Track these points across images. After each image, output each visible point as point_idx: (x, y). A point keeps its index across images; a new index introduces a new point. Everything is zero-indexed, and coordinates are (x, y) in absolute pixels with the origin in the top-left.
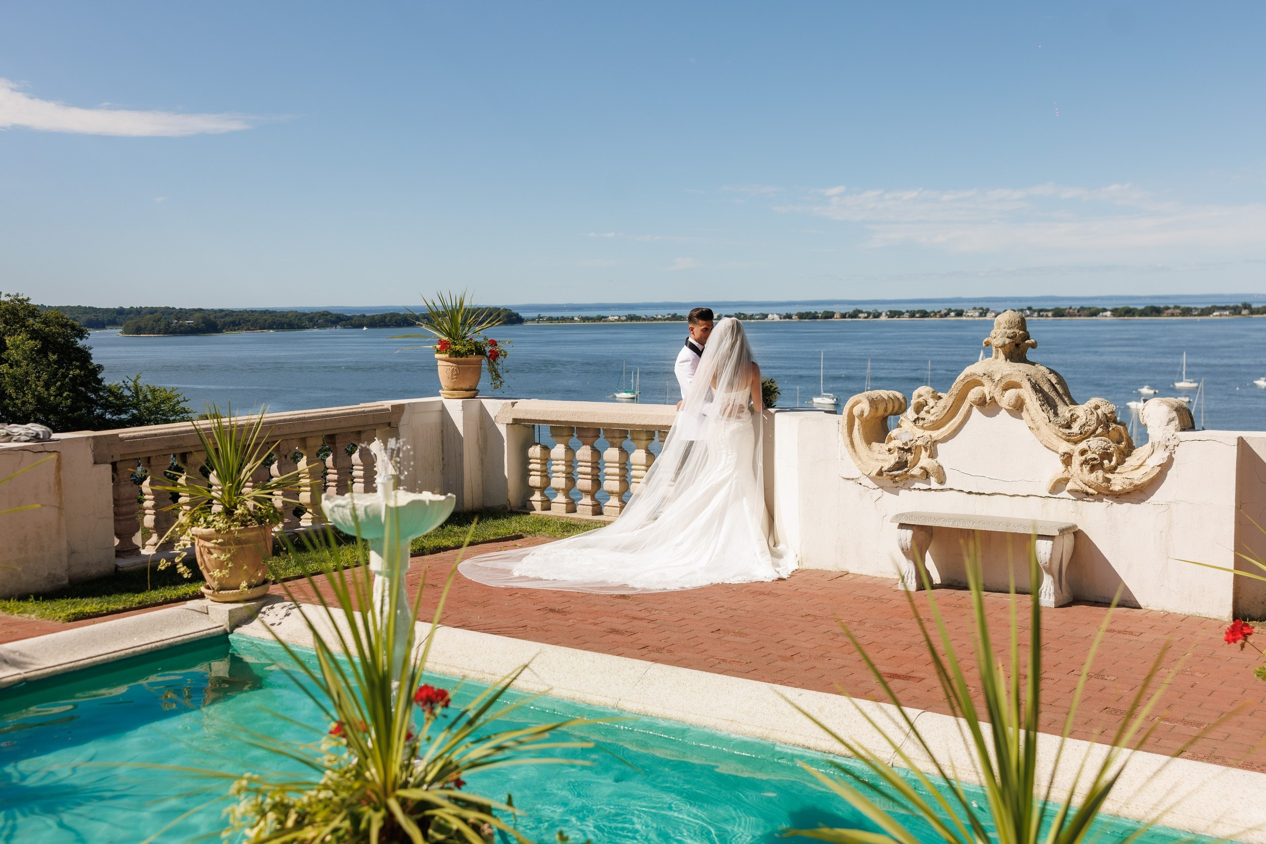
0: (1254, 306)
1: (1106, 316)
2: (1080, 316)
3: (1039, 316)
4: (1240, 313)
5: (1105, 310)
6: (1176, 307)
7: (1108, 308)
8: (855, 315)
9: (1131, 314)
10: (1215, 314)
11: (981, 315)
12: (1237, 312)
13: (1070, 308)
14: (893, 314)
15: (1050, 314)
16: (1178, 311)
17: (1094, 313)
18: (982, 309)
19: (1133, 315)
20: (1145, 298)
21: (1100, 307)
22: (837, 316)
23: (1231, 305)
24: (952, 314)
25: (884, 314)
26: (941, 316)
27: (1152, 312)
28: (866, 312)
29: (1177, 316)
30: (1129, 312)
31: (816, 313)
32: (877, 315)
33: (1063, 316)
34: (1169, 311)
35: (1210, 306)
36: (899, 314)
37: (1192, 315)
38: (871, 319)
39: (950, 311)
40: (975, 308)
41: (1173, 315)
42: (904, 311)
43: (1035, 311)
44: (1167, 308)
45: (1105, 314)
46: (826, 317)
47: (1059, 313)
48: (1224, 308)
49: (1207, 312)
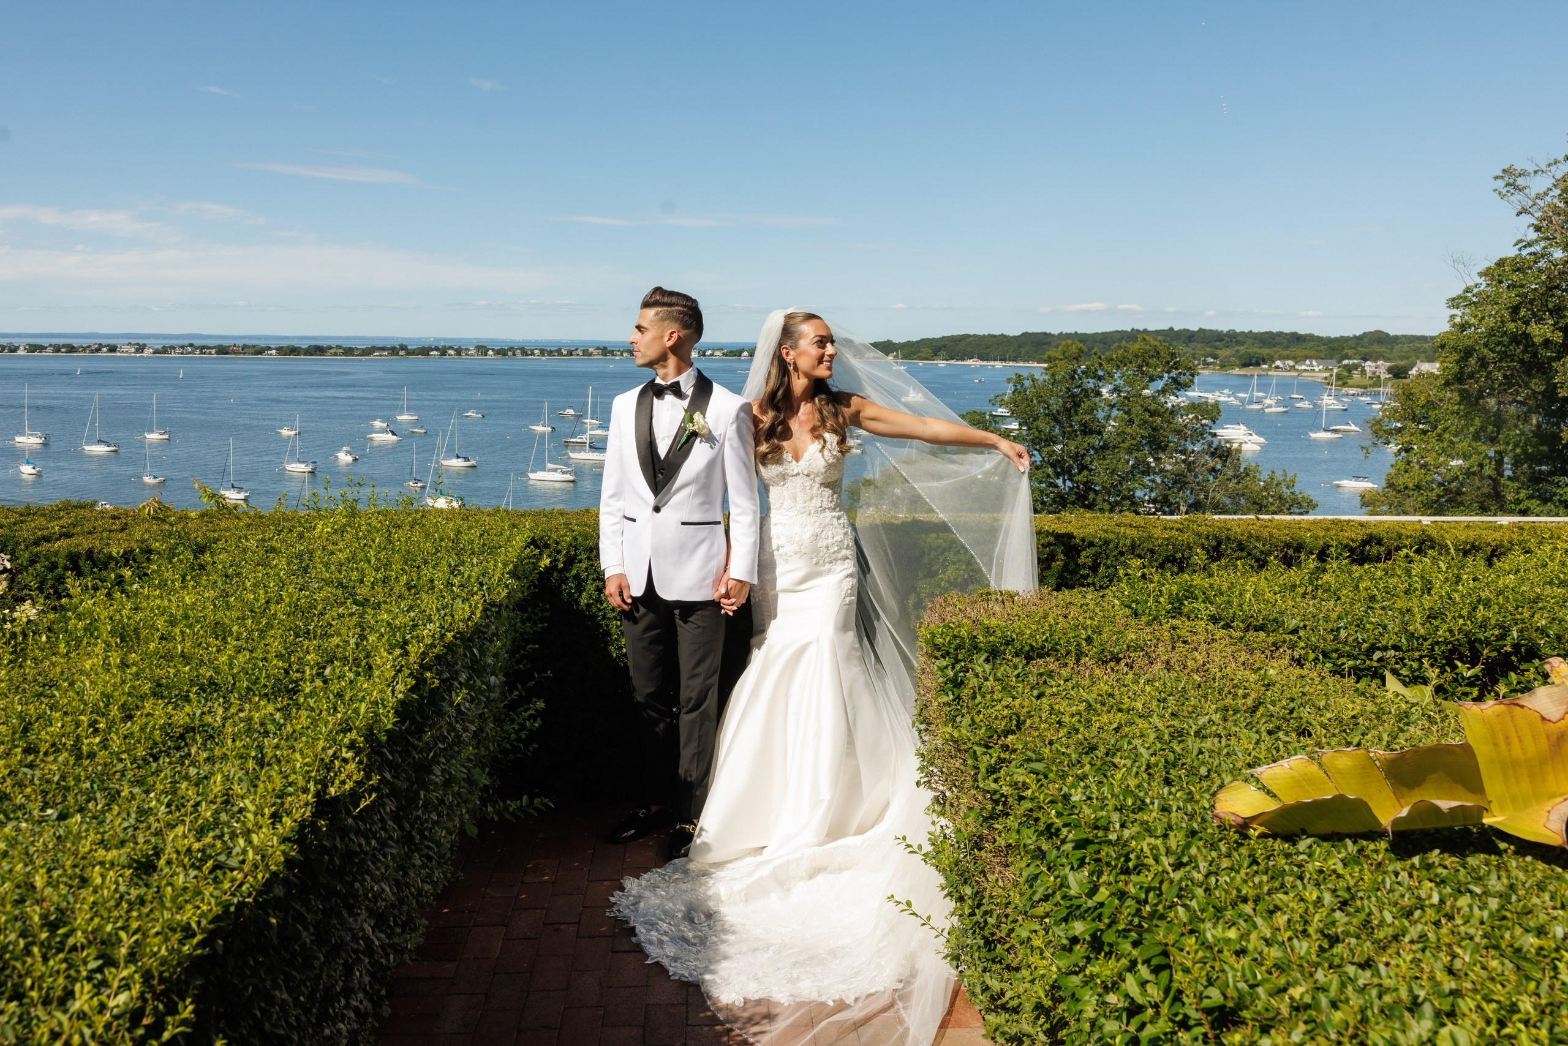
0: (410, 347)
1: (271, 354)
2: (244, 353)
3: (202, 353)
4: (397, 354)
5: (269, 348)
6: (339, 347)
7: (272, 346)
9: (296, 353)
10: (375, 354)
11: (137, 351)
12: (395, 352)
13: (234, 346)
14: (33, 348)
15: (213, 351)
16: (341, 351)
17: (260, 351)
18: (138, 344)
19: (298, 354)
21: (265, 345)
23: (390, 346)
24: (104, 349)
25: (22, 348)
26: (92, 352)
27: (315, 352)
29: (340, 355)
30: (294, 351)
32: (14, 349)
33: (227, 353)
34: (333, 351)
35: (370, 346)
36: (42, 348)
37: (354, 355)
38: (5, 353)
39: (101, 346)
40: (130, 344)
41: (336, 354)
42: (46, 345)
43: (197, 348)
44: (330, 348)
45: (270, 352)
47: (222, 350)
48: (383, 349)
49: (368, 352)
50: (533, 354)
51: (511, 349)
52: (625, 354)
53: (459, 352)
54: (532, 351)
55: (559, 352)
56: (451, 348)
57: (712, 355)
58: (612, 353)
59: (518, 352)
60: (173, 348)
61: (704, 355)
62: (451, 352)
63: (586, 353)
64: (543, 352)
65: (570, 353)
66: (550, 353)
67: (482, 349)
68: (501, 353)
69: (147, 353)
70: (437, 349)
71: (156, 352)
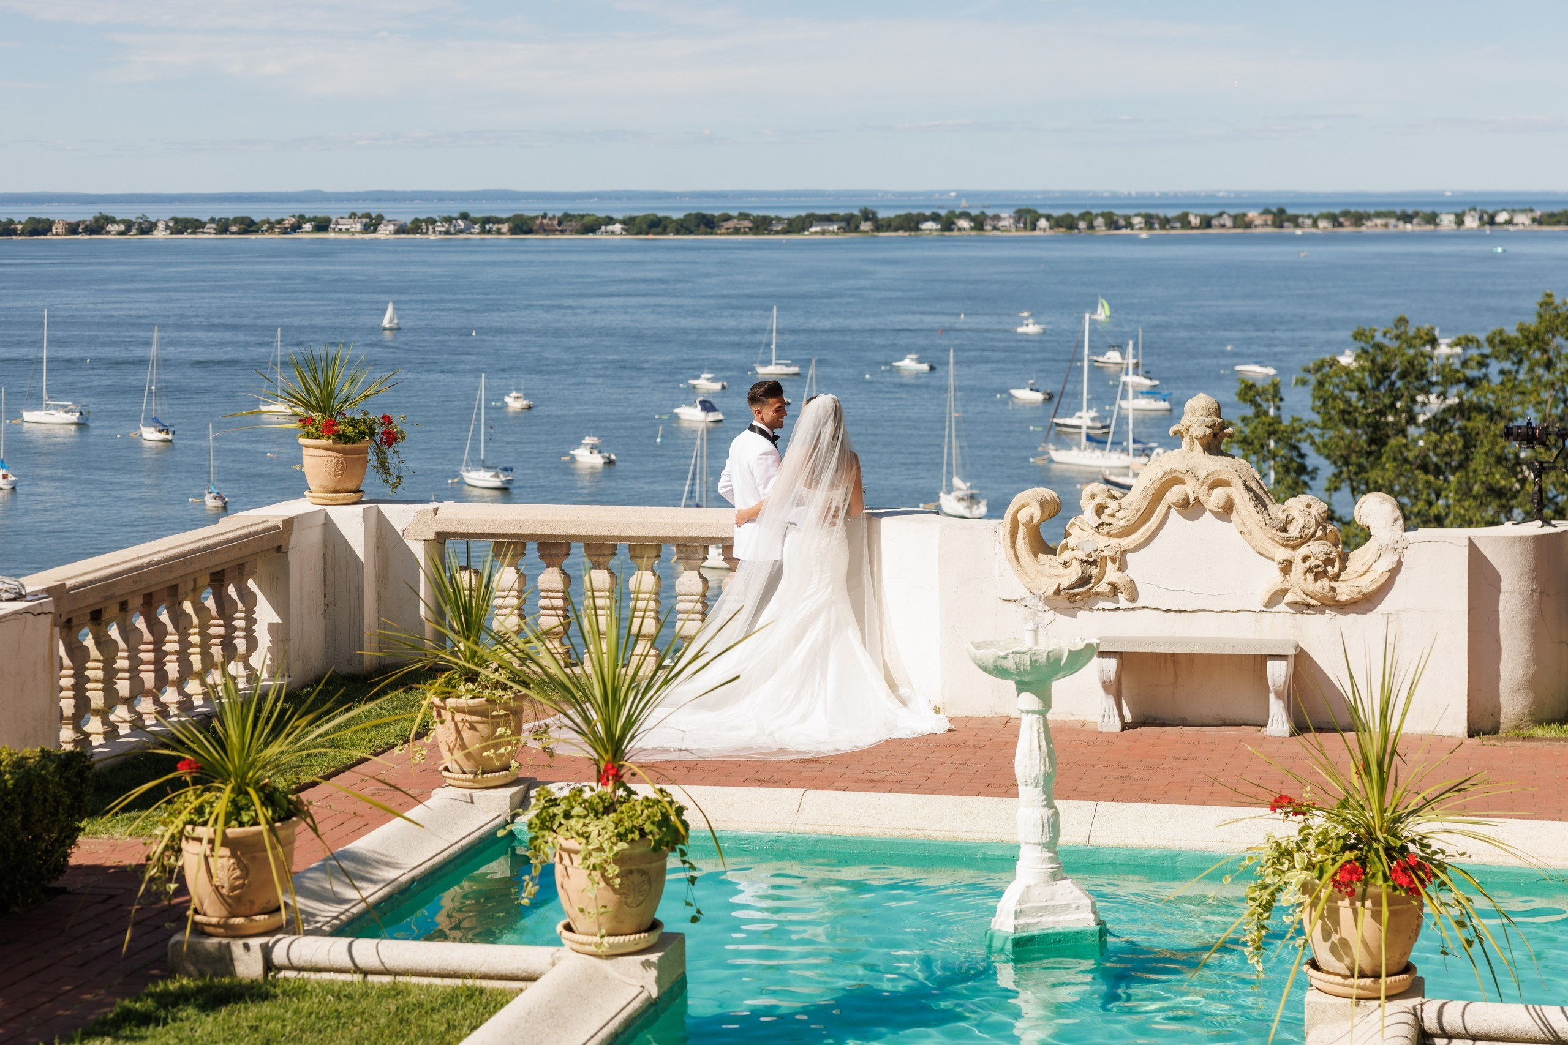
0: (882, 214)
1: (613, 233)
2: (562, 232)
3: (484, 231)
4: (857, 229)
5: (610, 221)
6: (743, 216)
7: (616, 216)
8: (97, 227)
9: (660, 229)
10: (813, 229)
11: (366, 229)
12: (853, 226)
13: (544, 216)
14: (182, 226)
15: (505, 228)
16: (747, 223)
17: (590, 226)
18: (368, 216)
19: (664, 232)
20: (683, 195)
21: (602, 214)
22: (58, 228)
23: (842, 212)
24: (308, 226)
25: (161, 226)
26: (285, 231)
27: (698, 226)
28: (123, 221)
29: (745, 233)
30: (656, 225)
31: (11, 222)
32: (147, 228)
33: (530, 231)
34: (731, 224)
35: (803, 213)
36: (195, 225)
37: (771, 232)
38: (133, 236)
39: (302, 219)
40: (353, 215)
41: (737, 231)
42: (205, 218)
43: (475, 221)
44: (728, 218)
45: (610, 228)
46: (34, 232)
47: (522, 226)
48: (829, 219)
49: (798, 225)
50: (1129, 225)
51: (1087, 216)
52: (1322, 224)
53: (979, 223)
54: (1127, 218)
55: (1184, 221)
56: (965, 215)
57: (1509, 222)
58: (1295, 221)
59: (1100, 221)
60: (432, 221)
61: (1492, 222)
62: (964, 223)
63: (1241, 222)
64: (1150, 221)
65: (1207, 223)
66: (1165, 222)
67: (1027, 217)
68: (1067, 223)
69: (385, 232)
70: (935, 218)
71: (401, 230)
